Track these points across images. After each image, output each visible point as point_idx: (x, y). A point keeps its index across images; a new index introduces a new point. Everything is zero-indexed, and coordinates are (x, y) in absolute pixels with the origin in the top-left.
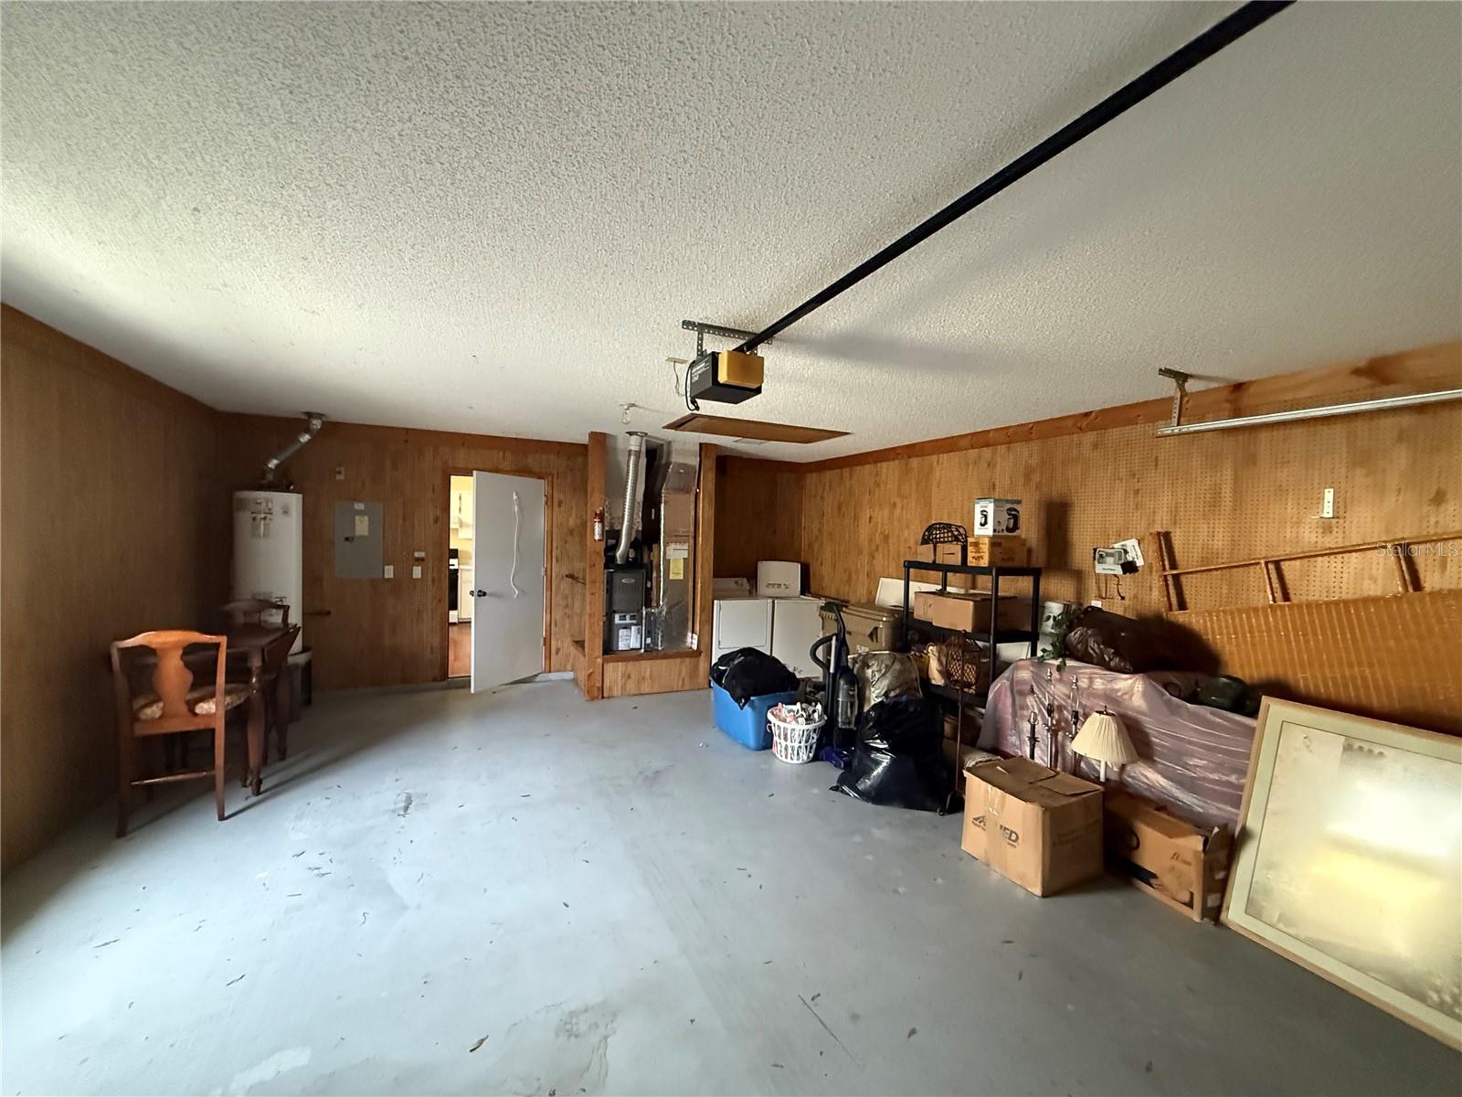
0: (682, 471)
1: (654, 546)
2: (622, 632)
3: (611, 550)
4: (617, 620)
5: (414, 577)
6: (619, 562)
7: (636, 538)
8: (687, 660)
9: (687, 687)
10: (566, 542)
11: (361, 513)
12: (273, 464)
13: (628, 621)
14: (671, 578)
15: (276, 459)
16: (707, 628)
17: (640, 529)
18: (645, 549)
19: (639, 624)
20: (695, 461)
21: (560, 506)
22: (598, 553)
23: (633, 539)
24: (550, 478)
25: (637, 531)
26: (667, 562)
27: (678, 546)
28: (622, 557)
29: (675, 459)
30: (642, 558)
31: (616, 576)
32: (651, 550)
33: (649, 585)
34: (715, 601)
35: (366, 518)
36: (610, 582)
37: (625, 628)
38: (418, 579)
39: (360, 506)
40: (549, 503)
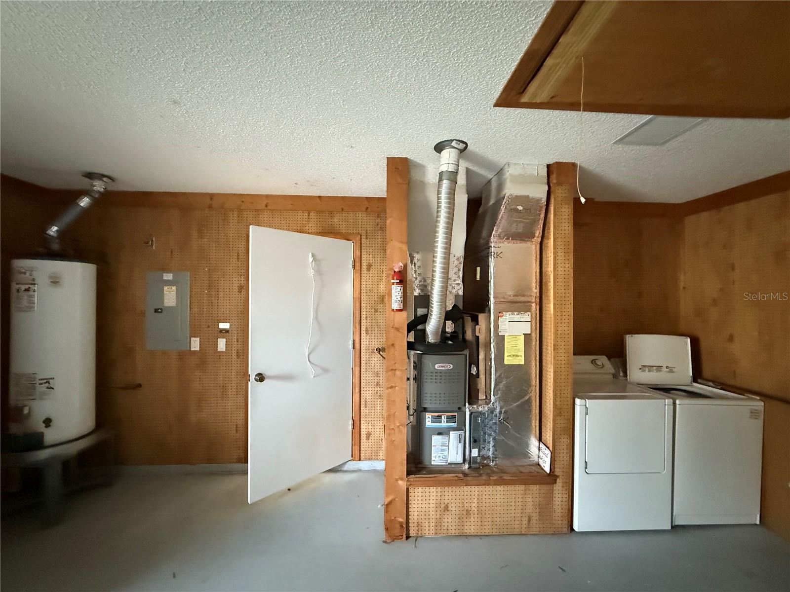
0: (520, 208)
1: (481, 317)
2: (436, 440)
3: (417, 324)
4: (429, 422)
5: (219, 350)
6: (431, 339)
7: (455, 306)
8: (535, 488)
9: (535, 530)
10: (376, 311)
11: (169, 283)
12: (53, 230)
13: (444, 424)
14: (506, 362)
15: (56, 226)
16: (564, 441)
17: (461, 293)
18: (468, 319)
19: (461, 427)
20: (539, 192)
21: (368, 269)
22: (398, 329)
23: (450, 308)
24: (358, 238)
25: (457, 296)
26: (501, 340)
27: (516, 317)
28: (435, 333)
29: (510, 190)
30: (464, 333)
31: (428, 360)
32: (475, 320)
33: (474, 371)
34: (578, 401)
35: (174, 288)
36: (418, 366)
37: (439, 434)
38: (222, 352)
39: (168, 276)
40: (358, 267)
